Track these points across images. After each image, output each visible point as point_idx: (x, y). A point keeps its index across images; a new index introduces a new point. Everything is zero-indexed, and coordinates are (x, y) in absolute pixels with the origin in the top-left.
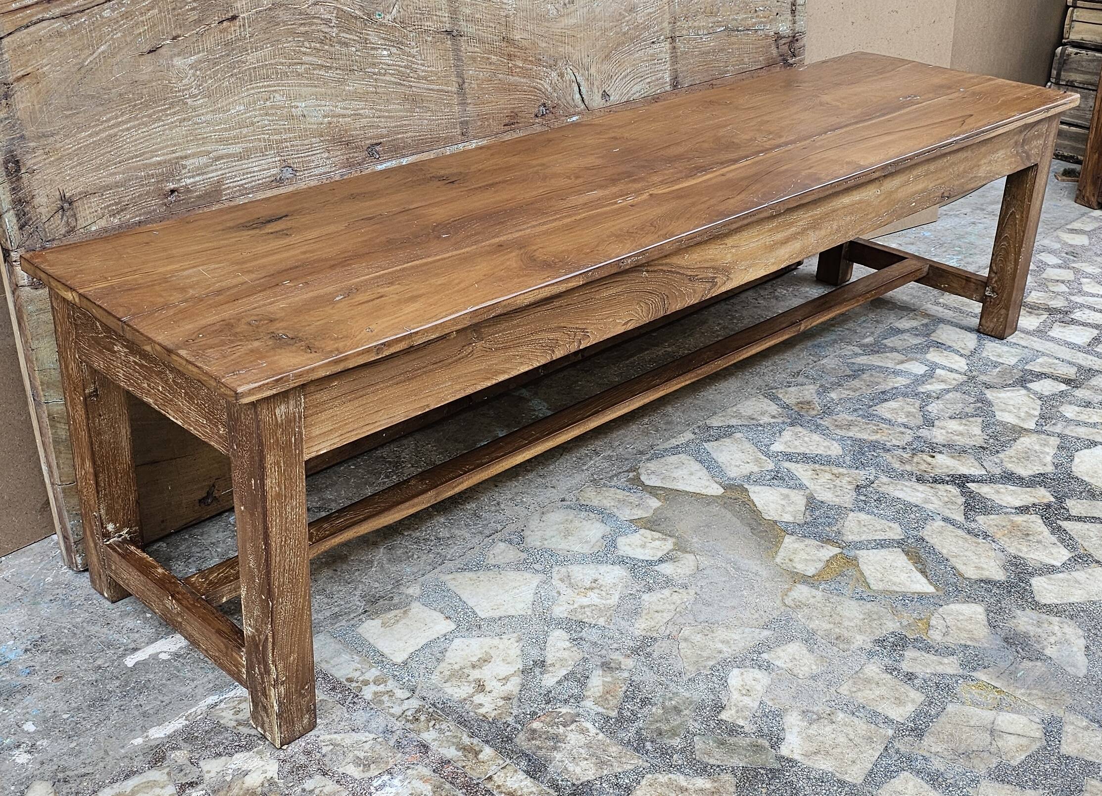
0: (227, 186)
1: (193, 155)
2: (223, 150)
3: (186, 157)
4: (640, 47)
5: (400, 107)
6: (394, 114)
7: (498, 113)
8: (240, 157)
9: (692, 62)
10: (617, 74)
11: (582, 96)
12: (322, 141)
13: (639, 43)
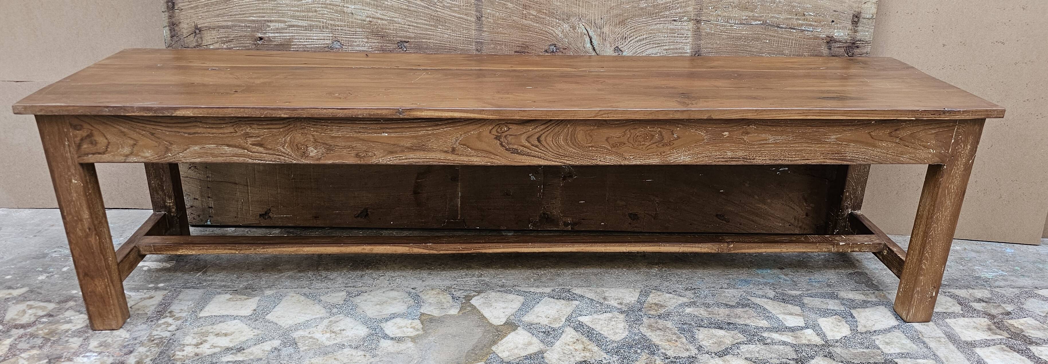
0: (295, 43)
1: (276, 21)
2: (295, 22)
3: (271, 21)
4: (659, 21)
5: (426, 22)
6: (421, 26)
7: (510, 42)
8: (306, 28)
9: (718, 42)
10: (631, 37)
11: (593, 46)
12: (364, 32)
13: (658, 18)
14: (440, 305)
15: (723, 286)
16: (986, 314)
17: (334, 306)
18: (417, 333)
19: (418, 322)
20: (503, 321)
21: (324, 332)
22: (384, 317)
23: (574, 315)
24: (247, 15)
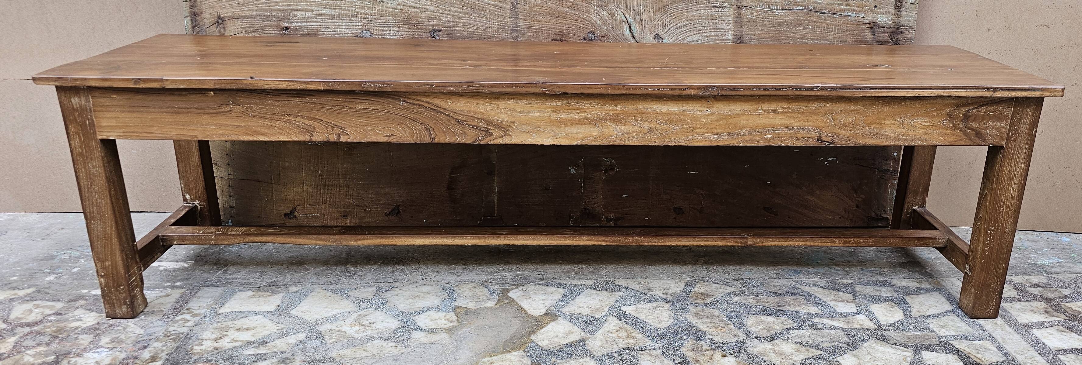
0: (322, 33)
1: (302, 10)
2: (322, 11)
3: (297, 10)
4: (700, 7)
5: (460, 10)
6: (455, 14)
7: (547, 30)
8: (334, 17)
9: (760, 29)
10: (671, 23)
11: (632, 34)
12: (395, 20)
13: (698, 5)
14: (476, 298)
15: (772, 276)
16: (1043, 299)
17: (364, 301)
18: (452, 324)
19: (453, 314)
20: (543, 311)
21: (353, 325)
22: (416, 310)
23: (617, 305)
24: (273, 4)
